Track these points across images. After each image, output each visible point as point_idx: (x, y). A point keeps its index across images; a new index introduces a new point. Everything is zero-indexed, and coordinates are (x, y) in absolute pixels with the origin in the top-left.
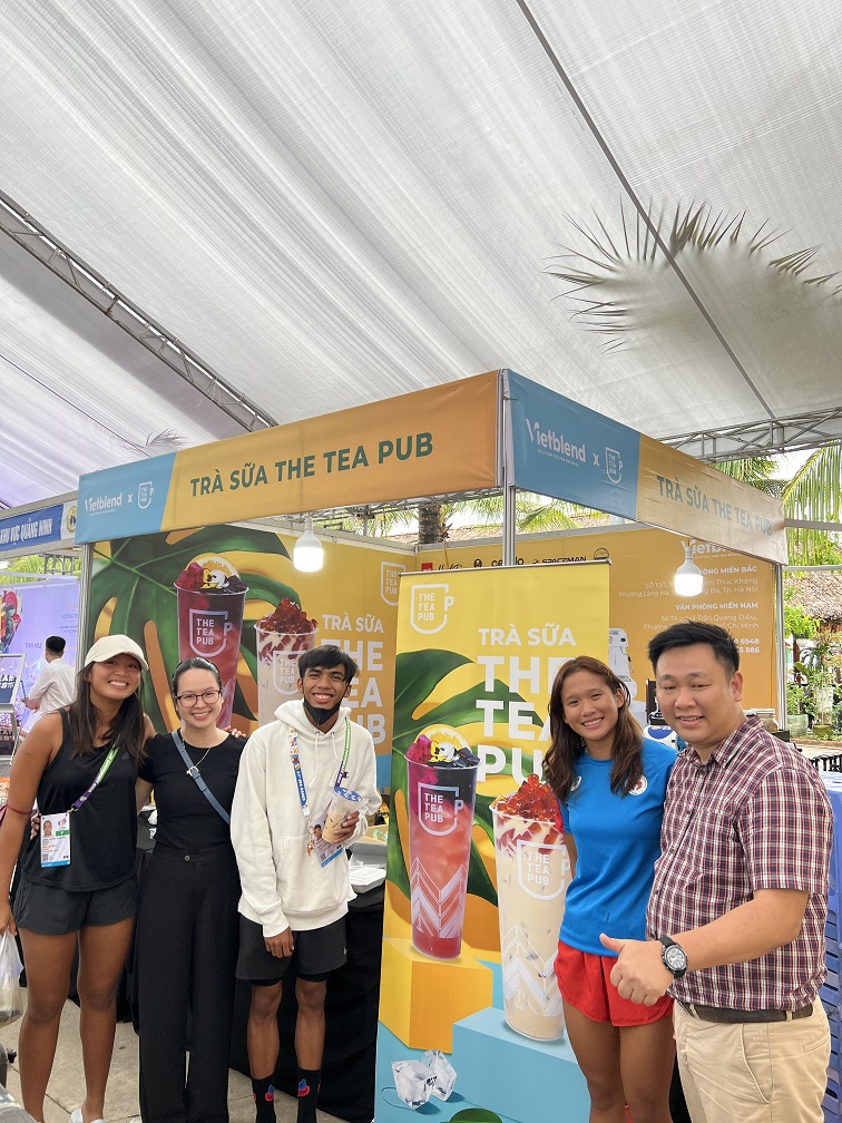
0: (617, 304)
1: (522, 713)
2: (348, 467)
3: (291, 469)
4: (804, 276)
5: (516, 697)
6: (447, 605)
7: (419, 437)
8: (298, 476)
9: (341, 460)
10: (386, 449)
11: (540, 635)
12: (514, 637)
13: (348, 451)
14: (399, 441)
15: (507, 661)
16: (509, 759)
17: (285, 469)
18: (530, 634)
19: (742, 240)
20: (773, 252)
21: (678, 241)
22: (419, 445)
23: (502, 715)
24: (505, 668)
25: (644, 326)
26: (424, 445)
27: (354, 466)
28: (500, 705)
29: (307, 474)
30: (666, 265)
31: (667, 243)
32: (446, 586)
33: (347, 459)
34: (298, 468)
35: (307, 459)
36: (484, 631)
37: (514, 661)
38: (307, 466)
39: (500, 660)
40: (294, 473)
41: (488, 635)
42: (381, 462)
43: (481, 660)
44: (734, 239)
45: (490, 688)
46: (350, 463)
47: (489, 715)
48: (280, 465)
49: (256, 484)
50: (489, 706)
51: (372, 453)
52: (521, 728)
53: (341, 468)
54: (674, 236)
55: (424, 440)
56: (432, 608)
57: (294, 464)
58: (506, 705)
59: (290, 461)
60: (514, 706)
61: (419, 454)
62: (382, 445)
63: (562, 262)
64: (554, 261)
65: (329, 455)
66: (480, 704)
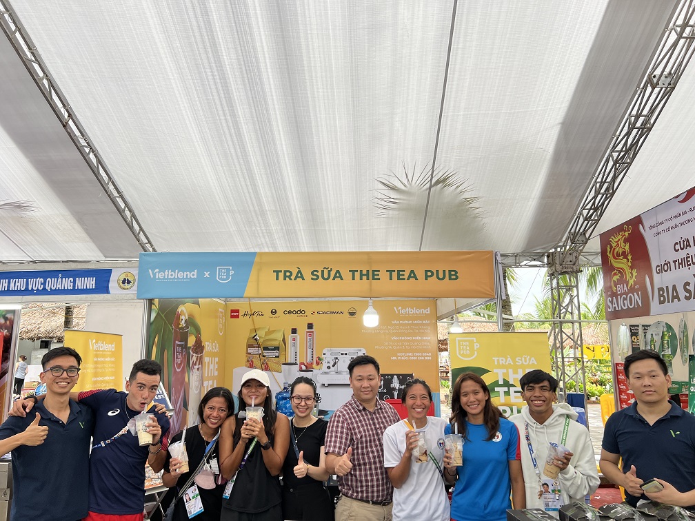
0: (396, 199)
1: (515, 392)
2: (404, 279)
3: (362, 275)
4: (471, 206)
5: (513, 386)
6: (475, 347)
7: (450, 271)
8: (368, 279)
9: (399, 275)
10: (429, 274)
11: (521, 360)
12: (509, 361)
13: (404, 271)
14: (437, 271)
15: (507, 371)
16: (512, 411)
17: (357, 275)
18: (517, 359)
19: (460, 188)
20: (467, 195)
21: (438, 182)
22: (450, 275)
23: (507, 393)
24: (507, 374)
25: (399, 209)
26: (453, 275)
27: (408, 279)
28: (506, 389)
29: (374, 279)
30: (427, 189)
31: (434, 181)
32: (475, 339)
33: (403, 275)
34: (367, 275)
35: (373, 271)
36: (496, 359)
37: (511, 371)
38: (374, 275)
39: (505, 371)
40: (364, 278)
41: (498, 361)
42: (426, 279)
43: (495, 371)
44: (458, 187)
45: (501, 382)
46: (406, 277)
47: (502, 394)
48: (353, 272)
49: (334, 279)
50: (502, 390)
51: (420, 274)
52: (516, 397)
53: (399, 279)
54: (438, 180)
55: (453, 273)
56: (468, 348)
57: (364, 272)
58: (509, 389)
59: (361, 271)
60: (512, 389)
61: (450, 279)
62: (426, 272)
63: (387, 177)
64: (382, 176)
65: (391, 272)
66: (496, 389)
